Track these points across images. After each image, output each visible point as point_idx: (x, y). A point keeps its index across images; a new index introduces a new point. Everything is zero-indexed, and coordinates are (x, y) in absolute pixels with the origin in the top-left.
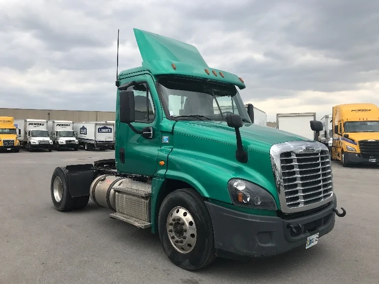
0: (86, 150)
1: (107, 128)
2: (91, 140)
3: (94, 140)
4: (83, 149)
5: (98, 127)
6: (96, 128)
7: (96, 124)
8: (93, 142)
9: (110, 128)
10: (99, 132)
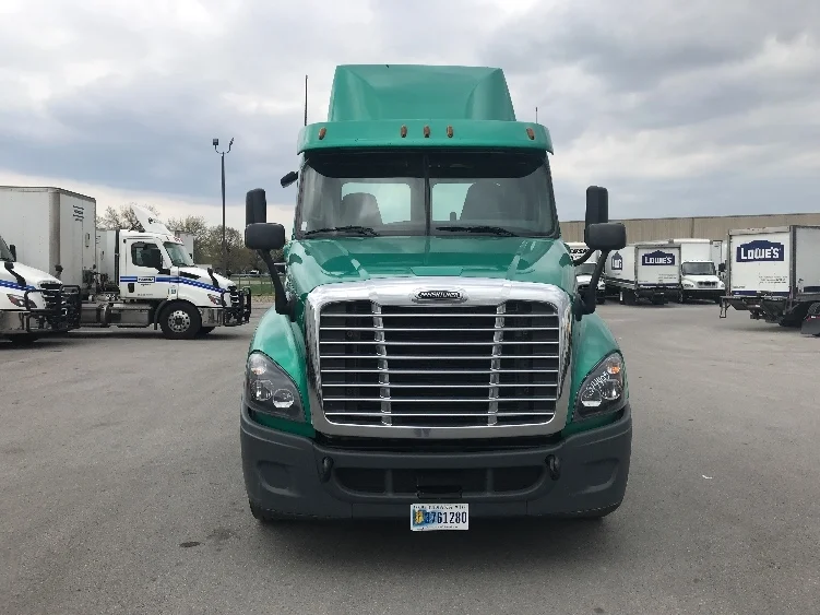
0: (623, 303)
1: (663, 255)
2: (627, 281)
3: (632, 282)
4: (616, 301)
5: (642, 253)
6: (636, 256)
7: (637, 248)
8: (632, 286)
9: (671, 255)
10: (644, 264)
